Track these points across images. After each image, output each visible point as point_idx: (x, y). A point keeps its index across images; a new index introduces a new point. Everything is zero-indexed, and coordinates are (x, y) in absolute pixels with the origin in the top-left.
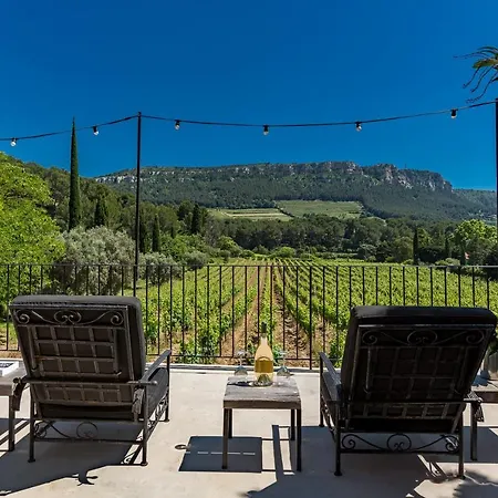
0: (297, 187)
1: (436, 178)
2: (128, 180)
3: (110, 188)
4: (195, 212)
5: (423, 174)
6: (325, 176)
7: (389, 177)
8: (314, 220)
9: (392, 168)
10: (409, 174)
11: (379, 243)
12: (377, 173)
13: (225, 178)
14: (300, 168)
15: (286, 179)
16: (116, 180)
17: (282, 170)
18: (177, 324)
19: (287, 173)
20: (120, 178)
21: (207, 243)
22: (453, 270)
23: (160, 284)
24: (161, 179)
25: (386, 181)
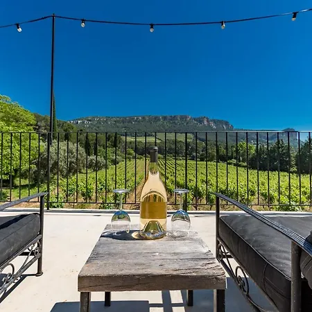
0: (164, 127)
1: (227, 123)
2: (83, 122)
3: (74, 126)
4: (116, 138)
5: (221, 122)
6: (176, 122)
7: (206, 123)
8: (171, 142)
9: (207, 118)
10: (214, 121)
11: (201, 153)
12: (200, 121)
13: (130, 122)
14: (165, 118)
15: (159, 123)
16: (77, 123)
17: (157, 119)
18: (104, 189)
19: (159, 120)
20: (79, 122)
21: (121, 152)
22: (235, 165)
23: (96, 171)
24: (99, 122)
25: (204, 125)
